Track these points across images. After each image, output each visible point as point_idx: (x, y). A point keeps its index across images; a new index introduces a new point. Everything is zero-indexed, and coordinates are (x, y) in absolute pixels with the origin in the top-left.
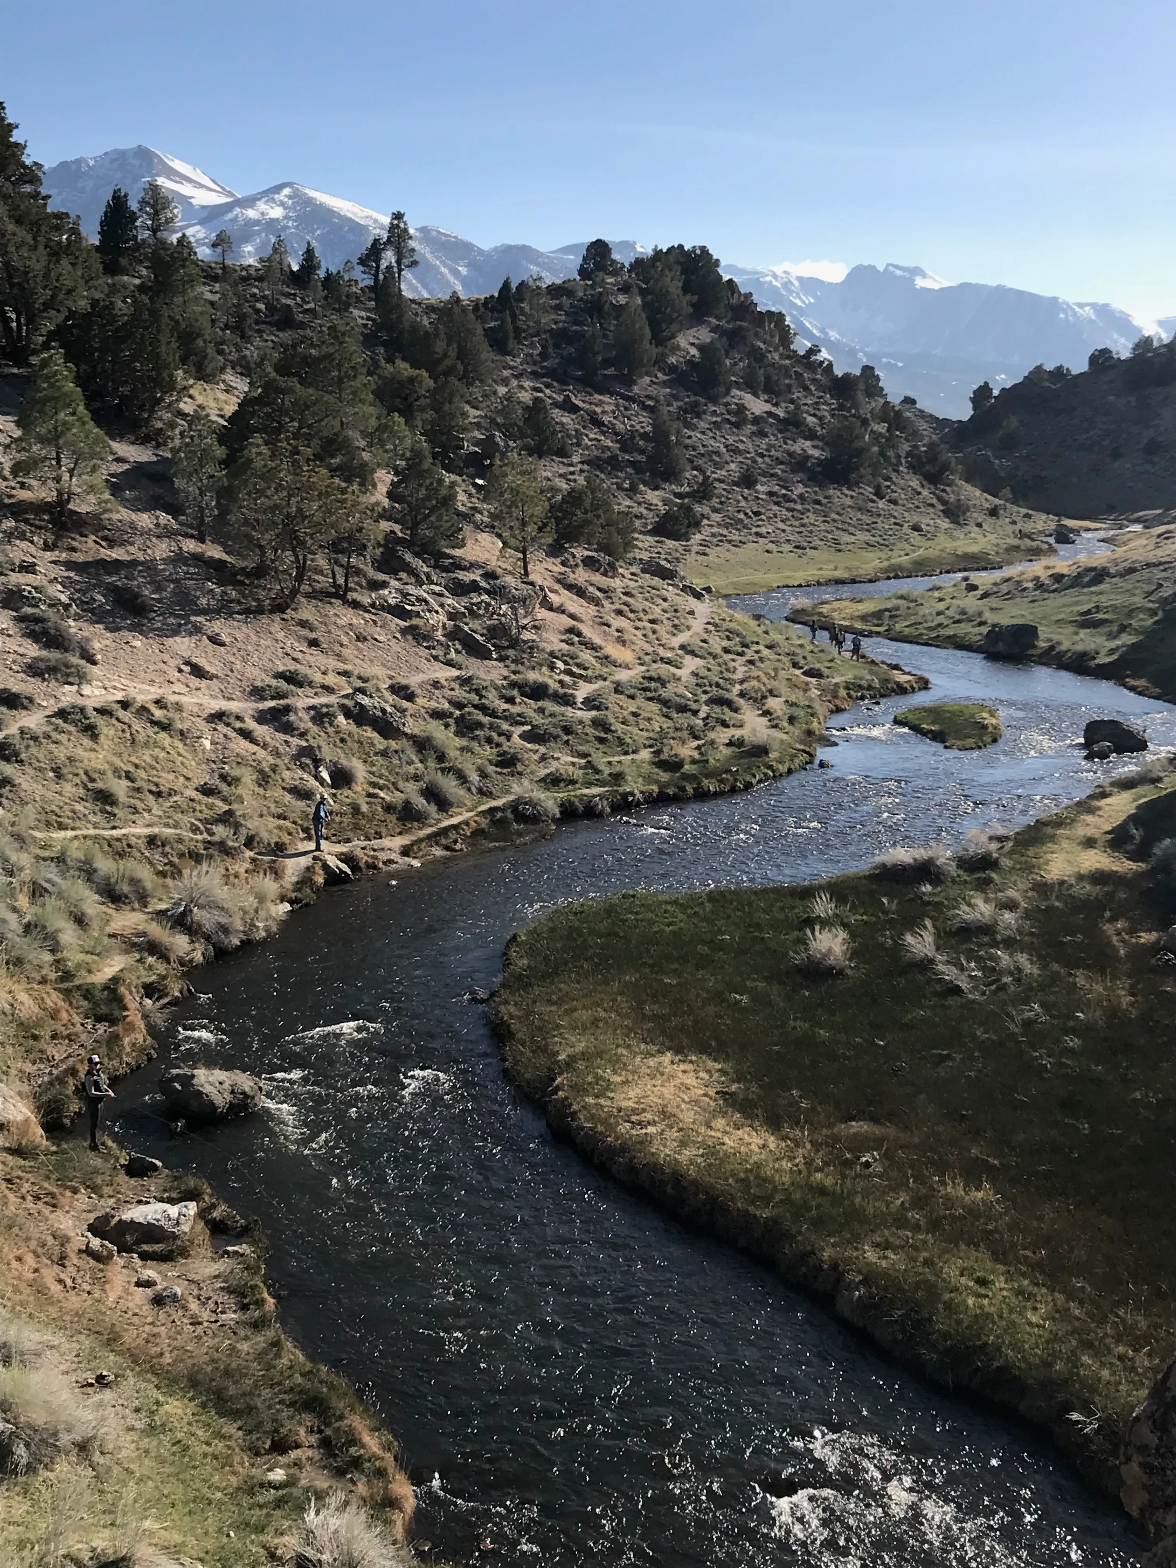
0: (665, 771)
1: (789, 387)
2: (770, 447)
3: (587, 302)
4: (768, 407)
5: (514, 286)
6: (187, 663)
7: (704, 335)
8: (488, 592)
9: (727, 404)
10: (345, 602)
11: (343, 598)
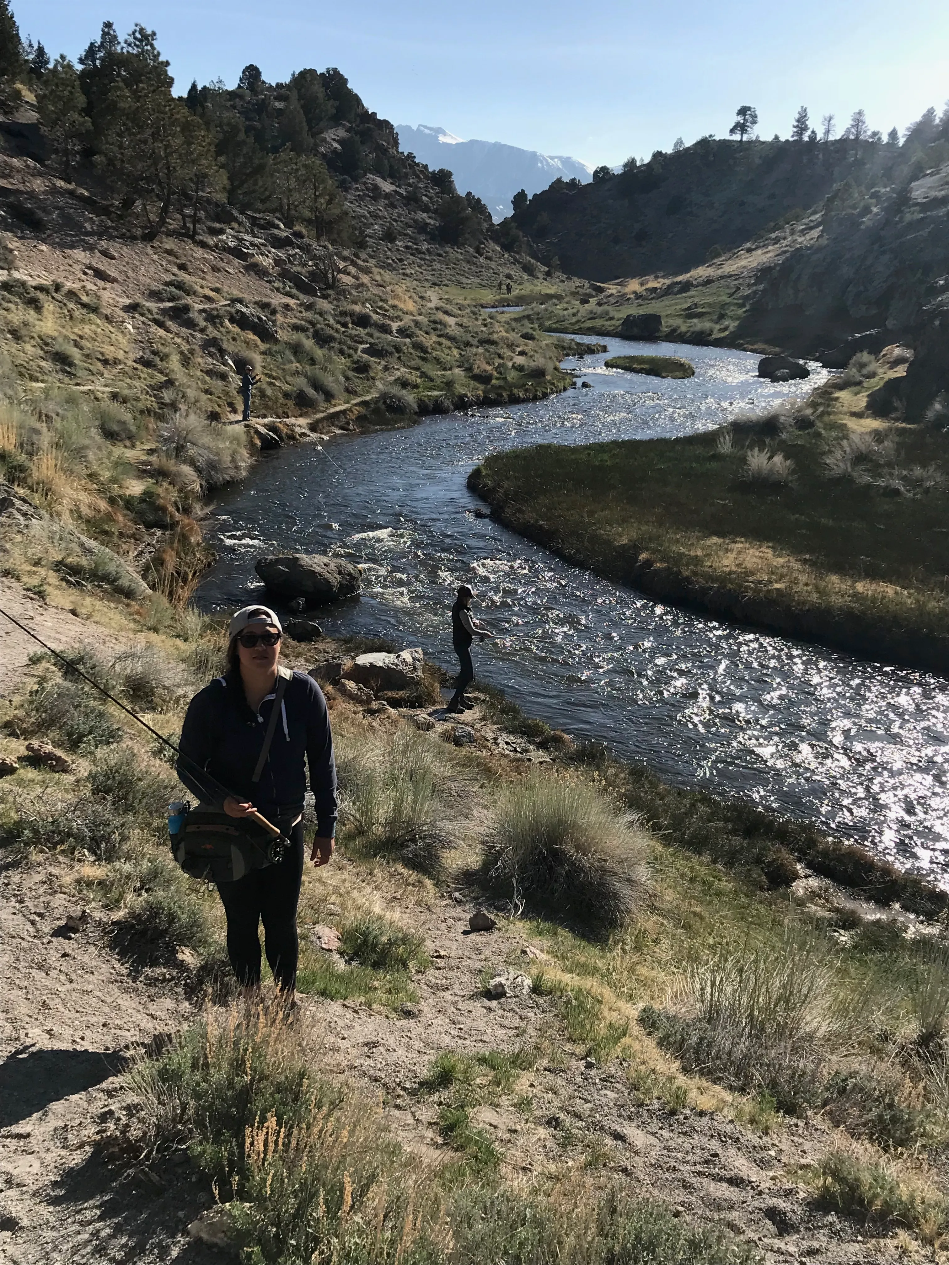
0: (480, 383)
1: (406, 174)
2: (399, 215)
3: (254, 105)
4: (393, 188)
5: (199, 88)
6: (90, 267)
7: (341, 133)
8: (299, 248)
9: (365, 183)
10: (195, 242)
11: (192, 238)
